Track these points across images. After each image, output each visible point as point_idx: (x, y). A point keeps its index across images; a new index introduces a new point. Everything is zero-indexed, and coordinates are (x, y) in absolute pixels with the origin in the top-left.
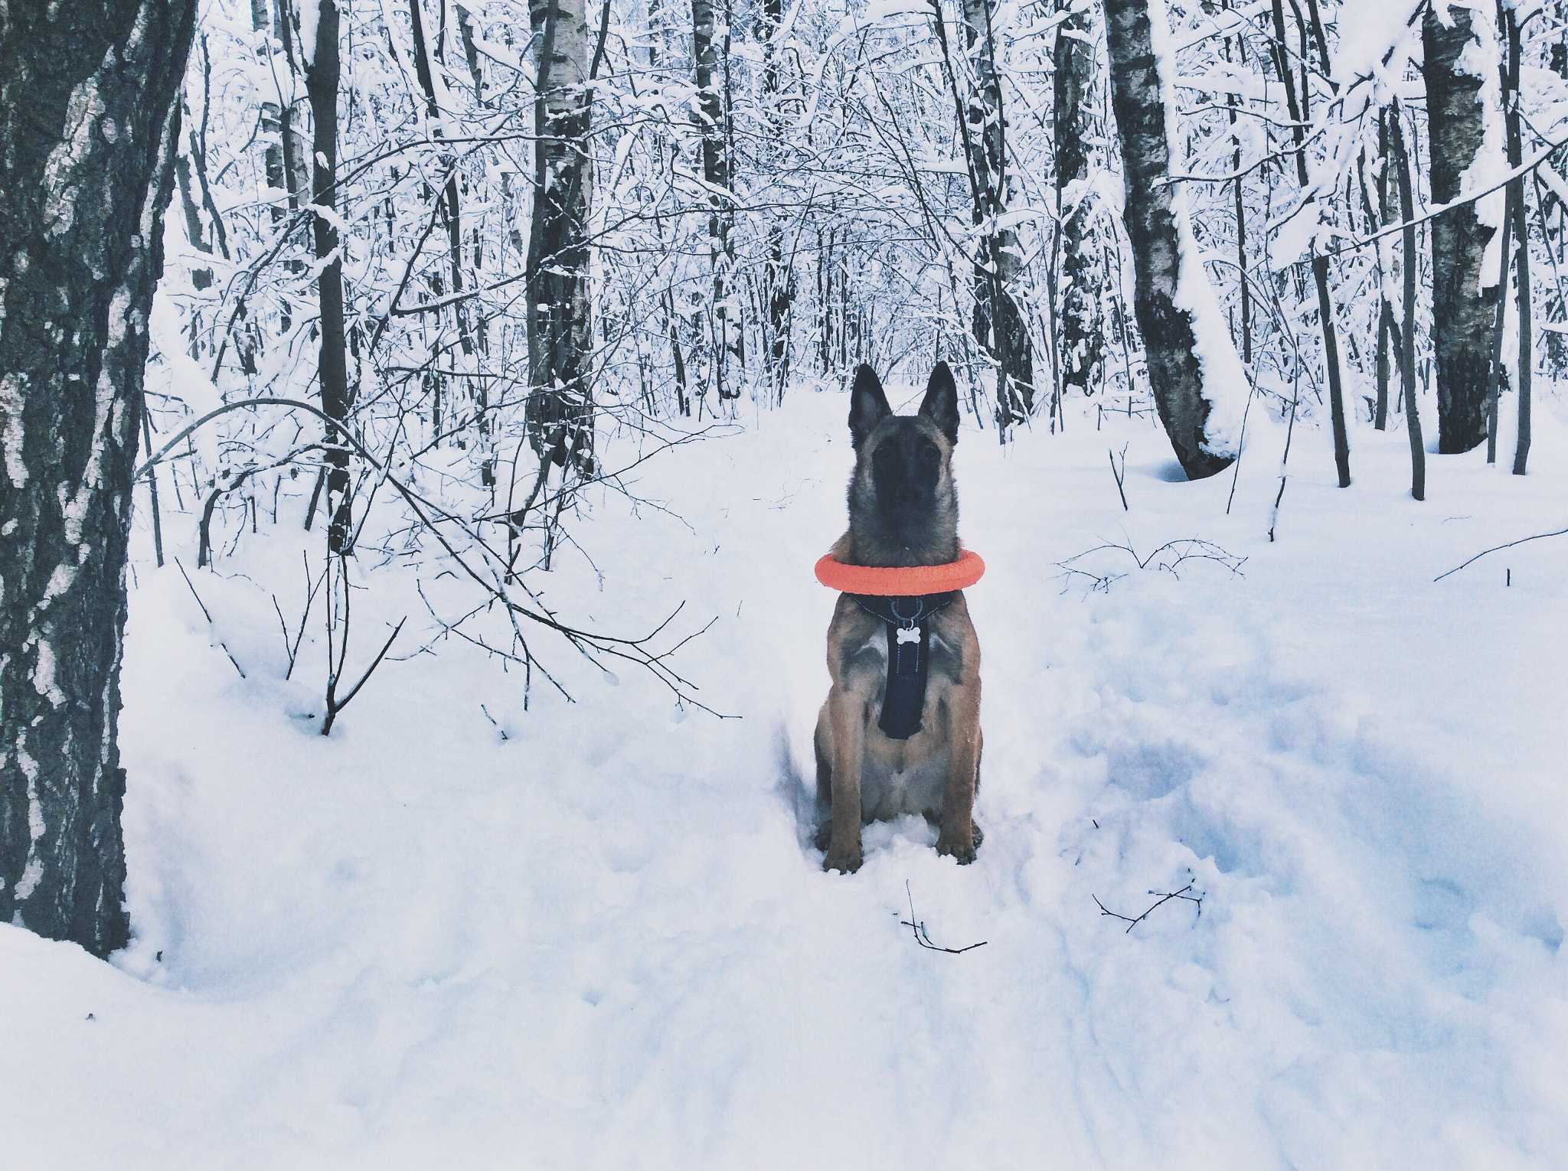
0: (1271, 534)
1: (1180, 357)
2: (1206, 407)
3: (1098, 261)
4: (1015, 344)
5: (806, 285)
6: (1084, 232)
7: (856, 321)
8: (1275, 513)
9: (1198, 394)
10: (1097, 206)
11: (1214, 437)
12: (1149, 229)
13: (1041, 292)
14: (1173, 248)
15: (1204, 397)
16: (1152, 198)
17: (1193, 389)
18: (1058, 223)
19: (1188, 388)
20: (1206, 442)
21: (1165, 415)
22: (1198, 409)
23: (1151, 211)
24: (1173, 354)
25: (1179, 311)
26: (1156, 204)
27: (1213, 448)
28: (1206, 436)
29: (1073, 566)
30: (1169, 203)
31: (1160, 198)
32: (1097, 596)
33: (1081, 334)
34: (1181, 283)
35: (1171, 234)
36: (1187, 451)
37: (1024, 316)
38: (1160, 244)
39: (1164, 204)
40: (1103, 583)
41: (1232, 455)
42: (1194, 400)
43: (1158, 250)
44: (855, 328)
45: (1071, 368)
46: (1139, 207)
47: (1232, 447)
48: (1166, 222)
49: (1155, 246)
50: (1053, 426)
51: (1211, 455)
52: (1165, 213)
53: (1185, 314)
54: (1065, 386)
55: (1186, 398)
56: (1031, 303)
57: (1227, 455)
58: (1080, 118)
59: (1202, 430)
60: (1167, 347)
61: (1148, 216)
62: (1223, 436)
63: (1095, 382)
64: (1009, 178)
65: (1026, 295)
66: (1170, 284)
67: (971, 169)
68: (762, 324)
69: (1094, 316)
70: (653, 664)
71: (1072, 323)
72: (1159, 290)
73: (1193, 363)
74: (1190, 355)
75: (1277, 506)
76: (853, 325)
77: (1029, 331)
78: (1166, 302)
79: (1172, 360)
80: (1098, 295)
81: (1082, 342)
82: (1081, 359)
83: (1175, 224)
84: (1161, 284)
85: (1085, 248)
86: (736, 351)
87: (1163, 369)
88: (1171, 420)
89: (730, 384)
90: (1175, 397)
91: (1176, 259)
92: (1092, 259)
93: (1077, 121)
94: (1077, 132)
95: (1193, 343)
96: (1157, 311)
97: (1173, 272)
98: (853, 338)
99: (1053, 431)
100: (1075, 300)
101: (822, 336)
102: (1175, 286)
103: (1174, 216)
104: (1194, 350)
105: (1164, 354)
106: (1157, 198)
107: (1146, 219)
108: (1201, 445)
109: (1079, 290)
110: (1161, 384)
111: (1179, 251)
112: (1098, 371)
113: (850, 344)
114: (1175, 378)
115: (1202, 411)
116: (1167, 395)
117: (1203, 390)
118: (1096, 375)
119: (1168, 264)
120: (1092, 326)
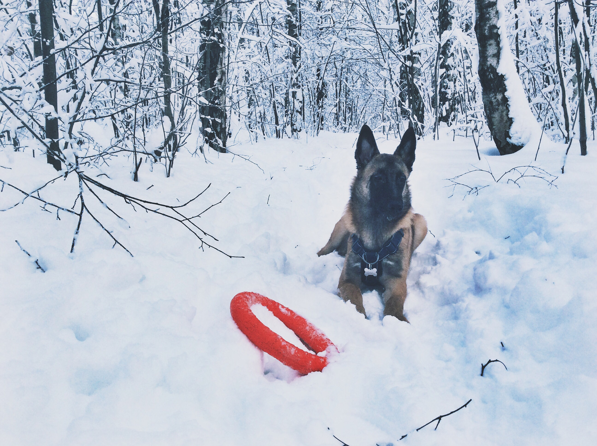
0: (563, 169)
1: (499, 97)
2: (511, 121)
3: (455, 67)
4: (417, 107)
5: (331, 90)
6: (449, 54)
7: (351, 107)
8: (565, 158)
9: (507, 115)
10: (455, 43)
11: (514, 135)
12: (487, 34)
13: (429, 83)
14: (498, 43)
15: (510, 116)
16: (489, 19)
17: (504, 113)
18: (439, 45)
19: (502, 112)
20: (510, 138)
21: (491, 125)
22: (506, 122)
23: (488, 25)
24: (496, 95)
25: (500, 74)
26: (490, 22)
27: (514, 141)
28: (510, 135)
29: (457, 180)
30: (497, 22)
31: (492, 20)
32: (471, 198)
33: (446, 99)
34: (501, 61)
35: (497, 37)
36: (501, 142)
37: (421, 93)
38: (492, 42)
39: (494, 22)
40: (475, 190)
41: (522, 144)
42: (505, 118)
43: (490, 45)
45: (442, 114)
46: (482, 24)
47: (522, 141)
48: (495, 31)
49: (489, 43)
50: (434, 136)
51: (512, 144)
52: (495, 27)
53: (502, 76)
54: (439, 123)
55: (501, 117)
56: (425, 88)
57: (520, 144)
59: (508, 132)
60: (493, 92)
61: (487, 28)
62: (519, 135)
63: (452, 120)
65: (422, 85)
66: (495, 61)
67: (400, 27)
69: (453, 92)
70: (186, 222)
71: (443, 94)
72: (491, 64)
73: (505, 100)
74: (504, 96)
75: (566, 154)
76: (349, 108)
78: (493, 70)
79: (496, 98)
80: (455, 83)
81: (447, 103)
82: (447, 110)
83: (499, 32)
84: (492, 61)
85: (450, 61)
86: (300, 113)
87: (491, 103)
88: (494, 127)
89: (297, 125)
90: (496, 116)
91: (499, 49)
92: (453, 67)
94: (448, 10)
95: (505, 90)
96: (489, 74)
97: (497, 56)
98: (349, 113)
99: (434, 139)
100: (445, 84)
101: (337, 110)
102: (498, 62)
103: (499, 29)
104: (506, 94)
105: (492, 95)
106: (491, 19)
107: (485, 29)
108: (508, 139)
109: (446, 80)
110: (489, 110)
111: (501, 46)
112: (454, 116)
113: (348, 115)
114: (497, 107)
115: (508, 123)
116: (492, 115)
117: (510, 113)
118: (453, 118)
119: (496, 51)
120: (452, 96)
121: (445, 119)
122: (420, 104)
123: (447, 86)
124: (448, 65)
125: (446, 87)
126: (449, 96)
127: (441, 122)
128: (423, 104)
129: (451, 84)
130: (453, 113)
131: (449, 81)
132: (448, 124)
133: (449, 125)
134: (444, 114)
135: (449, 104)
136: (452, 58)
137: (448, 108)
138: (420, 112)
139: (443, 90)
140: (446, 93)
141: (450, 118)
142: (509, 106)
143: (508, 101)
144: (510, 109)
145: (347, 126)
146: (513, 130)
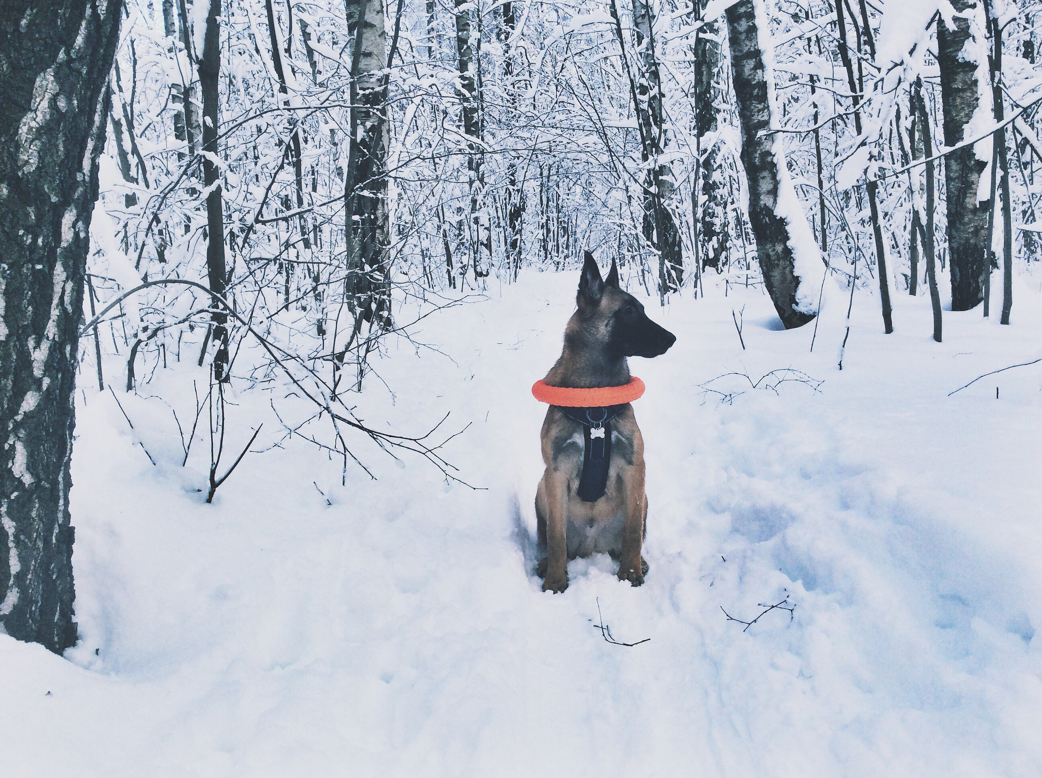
0: (840, 364)
1: (779, 248)
2: (796, 281)
3: (725, 185)
4: (670, 240)
5: (532, 203)
6: (715, 166)
7: (566, 225)
8: (842, 351)
9: (792, 272)
10: (724, 150)
11: (802, 301)
12: (758, 163)
13: (688, 205)
14: (774, 176)
15: (795, 274)
16: (759, 144)
17: (788, 269)
18: (698, 161)
19: (785, 268)
20: (797, 304)
21: (770, 286)
22: (791, 282)
23: (759, 152)
24: (774, 246)
25: (778, 218)
26: (762, 147)
27: (802, 308)
28: (797, 301)
29: (709, 386)
30: (771, 146)
31: (765, 144)
32: (725, 406)
33: (714, 233)
34: (779, 200)
35: (772, 167)
36: (784, 311)
37: (676, 221)
38: (766, 174)
39: (767, 148)
40: (729, 398)
41: (814, 313)
42: (789, 277)
43: (763, 178)
44: (565, 230)
45: (707, 255)
46: (751, 150)
47: (814, 308)
48: (769, 159)
49: (762, 175)
50: (696, 294)
51: (800, 313)
52: (769, 153)
53: (782, 220)
54: (704, 268)
55: (783, 274)
56: (681, 212)
57: (811, 313)
58: (712, 91)
59: (794, 296)
60: (771, 242)
61: (757, 155)
62: (808, 300)
63: (724, 264)
64: (666, 131)
65: (677, 207)
66: (772, 200)
67: (640, 125)
68: (504, 228)
69: (723, 221)
70: (429, 454)
71: (708, 226)
72: (765, 204)
73: (788, 252)
74: (786, 247)
75: (843, 346)
76: (564, 228)
77: (680, 231)
78: (769, 212)
79: (774, 250)
80: (725, 208)
81: (715, 238)
82: (714, 250)
83: (775, 161)
84: (766, 200)
85: (716, 176)
86: (486, 246)
87: (768, 256)
88: (774, 289)
89: (483, 267)
90: (776, 274)
91: (776, 184)
92: (721, 184)
93: (710, 93)
94: (710, 100)
95: (788, 239)
96: (763, 218)
97: (774, 192)
98: (564, 236)
99: (696, 297)
100: (710, 211)
101: (543, 235)
102: (775, 201)
103: (774, 155)
104: (789, 243)
105: (768, 246)
106: (762, 144)
107: (755, 157)
108: (794, 305)
109: (712, 204)
110: (766, 266)
111: (778, 179)
112: (726, 258)
113: (562, 240)
114: (776, 262)
115: (794, 284)
116: (770, 273)
117: (795, 270)
118: (724, 260)
119: (771, 187)
120: (722, 228)
121: (712, 262)
122: (675, 235)
123: (714, 213)
124: (714, 182)
125: (713, 215)
126: (717, 229)
127: (707, 267)
128: (680, 237)
129: (719, 210)
130: (724, 254)
131: (717, 205)
132: (717, 270)
133: (719, 271)
134: (711, 255)
135: (718, 239)
136: (719, 170)
137: (716, 246)
138: (677, 249)
139: (708, 219)
140: (713, 224)
141: (721, 261)
142: (794, 260)
143: (792, 253)
144: (795, 264)
145: (562, 260)
146: (800, 294)
